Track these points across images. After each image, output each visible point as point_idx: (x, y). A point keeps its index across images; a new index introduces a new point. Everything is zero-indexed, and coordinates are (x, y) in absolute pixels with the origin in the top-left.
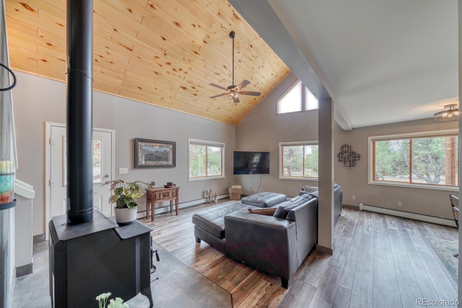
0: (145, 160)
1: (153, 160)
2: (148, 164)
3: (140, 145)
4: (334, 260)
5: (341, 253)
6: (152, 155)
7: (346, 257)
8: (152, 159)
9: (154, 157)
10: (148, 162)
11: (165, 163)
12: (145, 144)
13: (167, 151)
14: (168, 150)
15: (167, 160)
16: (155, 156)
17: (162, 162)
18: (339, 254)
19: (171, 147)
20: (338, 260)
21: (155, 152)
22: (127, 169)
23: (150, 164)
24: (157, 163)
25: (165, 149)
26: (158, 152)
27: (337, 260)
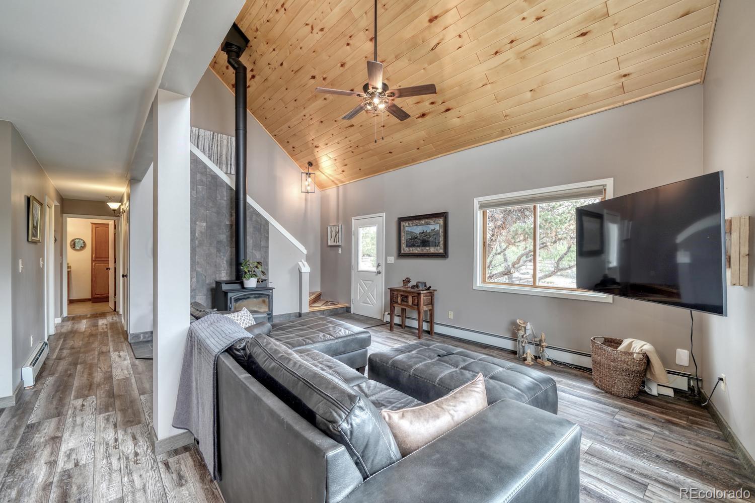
0: (407, 246)
1: (418, 246)
2: (412, 252)
3: (404, 226)
4: (142, 434)
5: (136, 454)
6: (416, 238)
7: (121, 454)
8: (416, 245)
9: (419, 241)
10: (411, 249)
11: (432, 250)
12: (409, 224)
13: (436, 230)
14: (437, 227)
15: (436, 245)
16: (419, 239)
17: (428, 248)
18: (139, 451)
19: (441, 221)
20: (134, 438)
21: (420, 233)
22: (393, 257)
23: (414, 252)
24: (422, 250)
25: (432, 227)
26: (423, 233)
27: (137, 437)
